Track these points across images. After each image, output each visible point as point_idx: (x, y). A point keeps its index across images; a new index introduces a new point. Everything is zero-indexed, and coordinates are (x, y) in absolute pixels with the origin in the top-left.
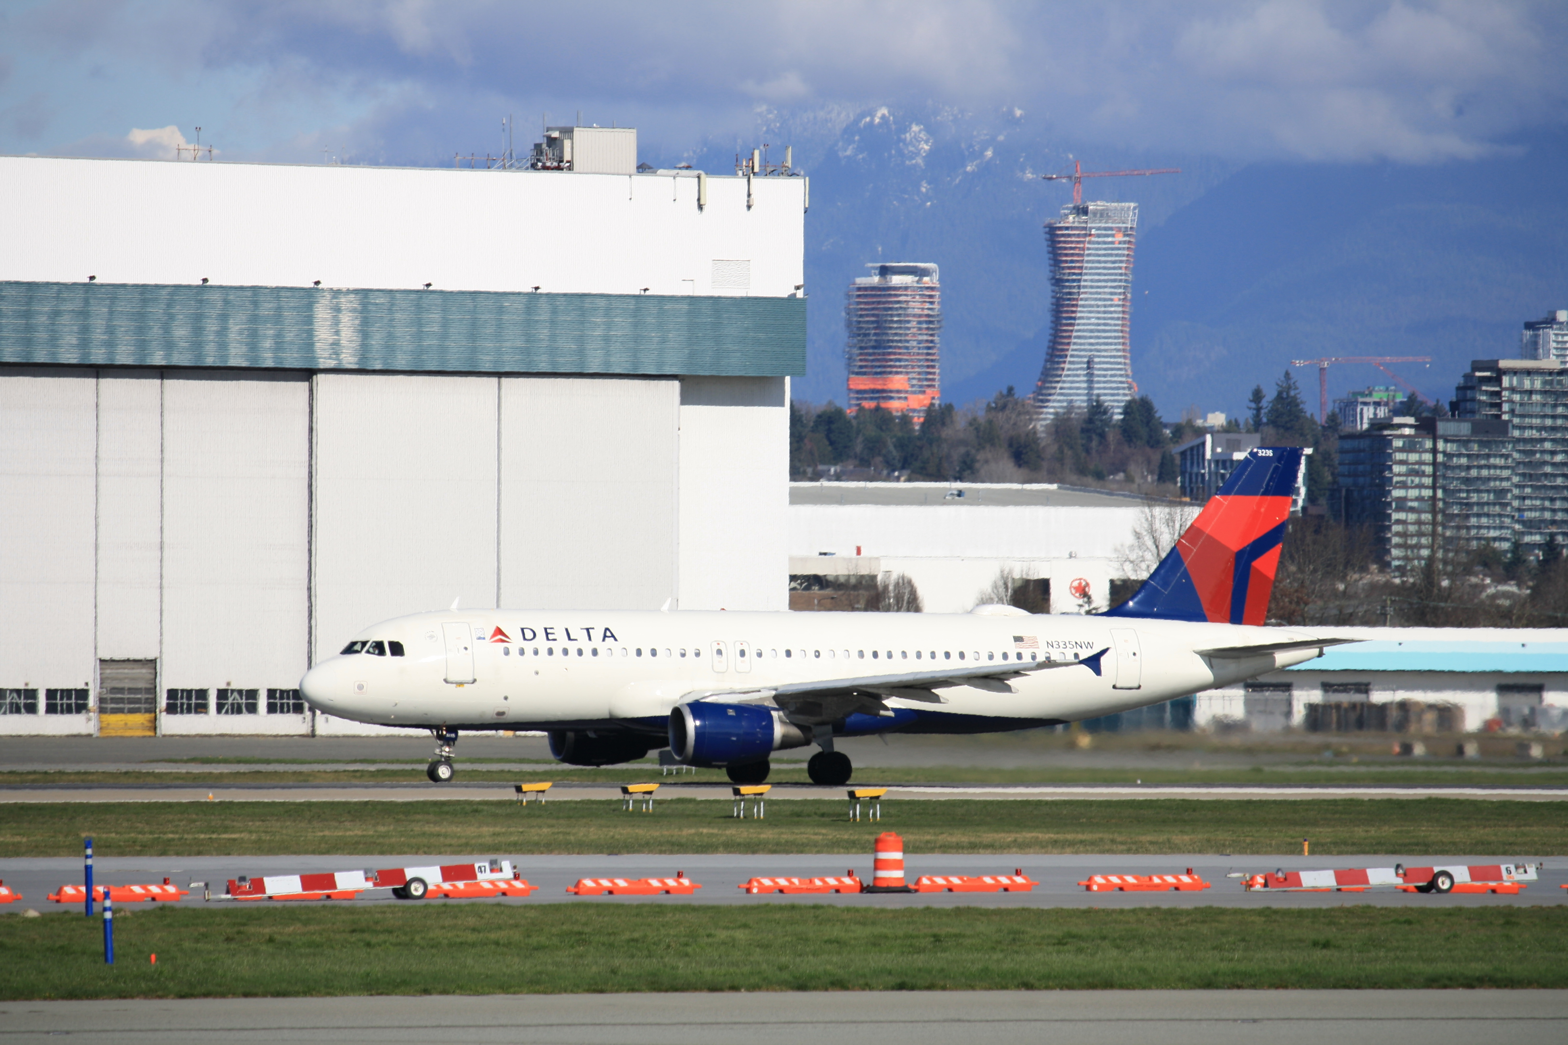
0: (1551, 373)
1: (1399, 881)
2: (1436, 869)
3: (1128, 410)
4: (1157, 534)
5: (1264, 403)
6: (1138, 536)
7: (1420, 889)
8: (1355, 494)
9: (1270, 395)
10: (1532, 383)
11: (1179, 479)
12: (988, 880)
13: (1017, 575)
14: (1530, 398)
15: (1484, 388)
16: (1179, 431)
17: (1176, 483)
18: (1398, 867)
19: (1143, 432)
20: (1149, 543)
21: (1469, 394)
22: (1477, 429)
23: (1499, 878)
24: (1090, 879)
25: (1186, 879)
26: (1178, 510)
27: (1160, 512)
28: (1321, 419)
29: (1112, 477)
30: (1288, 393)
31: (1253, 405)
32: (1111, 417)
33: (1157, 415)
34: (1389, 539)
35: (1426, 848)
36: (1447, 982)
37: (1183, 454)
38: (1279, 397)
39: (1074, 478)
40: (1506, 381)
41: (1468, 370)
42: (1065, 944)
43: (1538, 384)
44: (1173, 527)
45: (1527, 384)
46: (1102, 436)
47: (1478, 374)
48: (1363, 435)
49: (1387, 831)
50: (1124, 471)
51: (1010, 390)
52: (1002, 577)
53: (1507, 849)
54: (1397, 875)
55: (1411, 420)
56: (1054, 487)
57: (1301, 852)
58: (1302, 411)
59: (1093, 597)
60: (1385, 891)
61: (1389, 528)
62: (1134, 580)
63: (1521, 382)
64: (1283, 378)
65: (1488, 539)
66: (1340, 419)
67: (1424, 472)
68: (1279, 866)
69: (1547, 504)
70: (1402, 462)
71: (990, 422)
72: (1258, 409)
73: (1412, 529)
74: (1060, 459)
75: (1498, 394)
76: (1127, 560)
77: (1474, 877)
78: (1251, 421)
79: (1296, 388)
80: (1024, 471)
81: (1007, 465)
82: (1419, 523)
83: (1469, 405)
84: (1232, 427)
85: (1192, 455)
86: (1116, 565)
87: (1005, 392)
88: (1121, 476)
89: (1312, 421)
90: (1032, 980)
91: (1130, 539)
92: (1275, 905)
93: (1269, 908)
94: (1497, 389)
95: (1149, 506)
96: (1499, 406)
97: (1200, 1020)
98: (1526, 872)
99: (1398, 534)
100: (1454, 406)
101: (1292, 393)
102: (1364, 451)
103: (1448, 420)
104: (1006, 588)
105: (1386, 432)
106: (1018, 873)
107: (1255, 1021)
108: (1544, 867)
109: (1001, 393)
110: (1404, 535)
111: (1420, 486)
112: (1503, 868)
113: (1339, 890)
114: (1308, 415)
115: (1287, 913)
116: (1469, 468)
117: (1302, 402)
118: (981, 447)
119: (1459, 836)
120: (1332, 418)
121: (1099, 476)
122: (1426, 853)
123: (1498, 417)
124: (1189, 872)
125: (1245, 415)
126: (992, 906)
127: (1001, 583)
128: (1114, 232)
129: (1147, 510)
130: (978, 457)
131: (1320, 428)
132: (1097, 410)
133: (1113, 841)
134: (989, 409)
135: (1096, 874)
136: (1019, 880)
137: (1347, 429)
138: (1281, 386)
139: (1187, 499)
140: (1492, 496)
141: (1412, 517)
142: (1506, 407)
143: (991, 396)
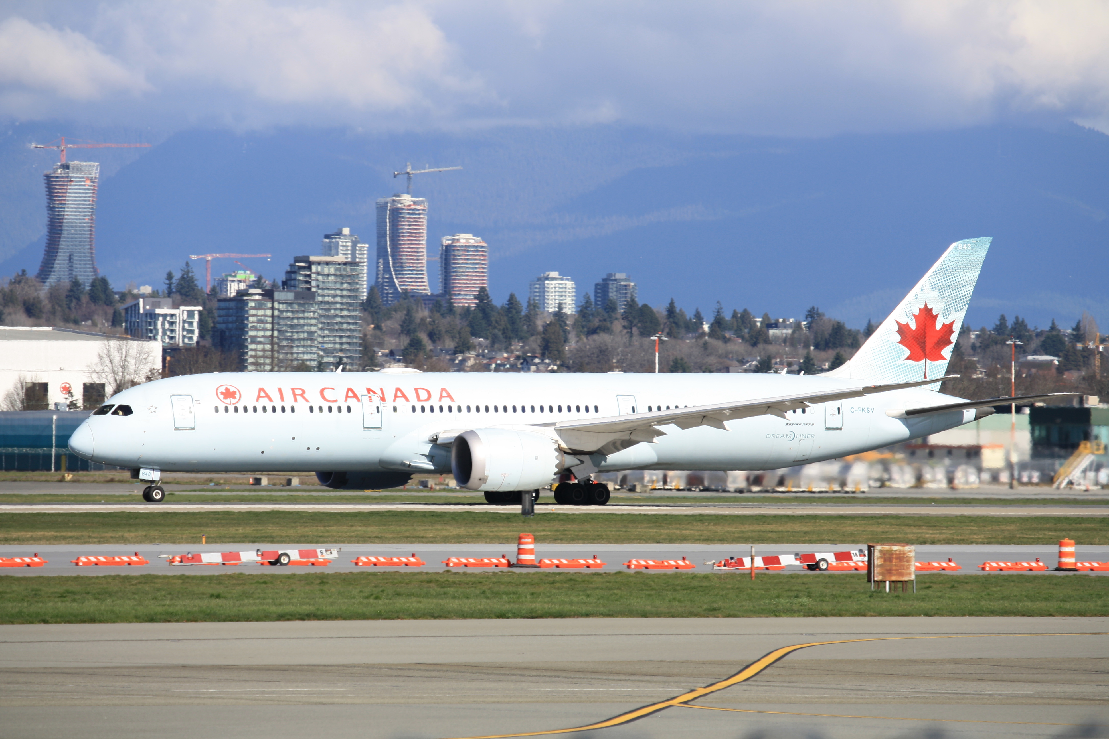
0: (339, 264)
1: (259, 559)
2: (280, 552)
3: (93, 285)
4: (111, 357)
5: (174, 281)
6: (100, 357)
7: (271, 563)
8: (227, 334)
9: (177, 276)
10: (329, 270)
11: (124, 324)
12: (18, 560)
13: (29, 380)
14: (328, 279)
15: (301, 273)
16: (123, 297)
17: (121, 326)
18: (258, 550)
19: (103, 296)
20: (107, 361)
21: (293, 276)
22: (297, 296)
23: (317, 556)
24: (78, 559)
25: (134, 558)
26: (125, 342)
27: (114, 344)
28: (207, 290)
29: (83, 323)
30: (187, 275)
31: (167, 282)
32: (84, 288)
33: (111, 287)
34: (247, 360)
35: (271, 539)
36: (290, 617)
37: (126, 310)
38: (182, 278)
39: (62, 324)
40: (314, 268)
41: (292, 262)
42: (65, 597)
43: (332, 270)
44: (122, 353)
45: (326, 270)
46: (78, 299)
47: (297, 264)
48: (231, 300)
49: (248, 530)
50: (91, 320)
51: (24, 271)
52: (20, 380)
53: (318, 540)
54: (258, 555)
55: (259, 291)
56: (50, 329)
57: (200, 542)
58: (195, 285)
59: (74, 394)
60: (249, 564)
61: (247, 353)
62: (98, 384)
63: (322, 269)
64: (185, 266)
65: (303, 360)
66: (218, 289)
67: (267, 320)
68: (189, 551)
69: (337, 340)
70: (253, 316)
71: (11, 291)
72: (170, 284)
73: (260, 353)
74: (54, 313)
75: (309, 276)
76: (95, 371)
77: (302, 556)
78: (166, 292)
79: (192, 272)
80: (31, 320)
81: (22, 316)
82: (264, 350)
83: (292, 282)
84: (154, 294)
85: (132, 311)
86: (87, 374)
87: (20, 273)
88: (89, 322)
89: (201, 291)
90: (47, 618)
91: (96, 360)
92: (187, 573)
93: (183, 575)
94: (308, 273)
95: (108, 340)
96: (309, 283)
97: (147, 640)
98: (331, 553)
99: (252, 356)
100: (284, 283)
101: (190, 275)
102: (232, 309)
103: (280, 291)
104: (22, 388)
105: (245, 298)
106: (36, 555)
107: (179, 640)
108: (342, 550)
109: (18, 274)
110: (254, 357)
111: (265, 330)
112: (318, 551)
113: (224, 564)
114: (199, 288)
115: (194, 578)
116: (293, 319)
117: (196, 280)
118: (5, 305)
119: (291, 532)
120: (213, 289)
121: (76, 322)
122: (272, 542)
123: (309, 289)
124: (136, 554)
125: (163, 288)
126: (20, 575)
127: (19, 386)
128: (84, 180)
129: (106, 342)
130: (4, 312)
131: (206, 295)
132: (76, 284)
133: (89, 537)
134: (11, 283)
135: (82, 556)
136: (36, 560)
137: (223, 296)
138: (184, 271)
139: (129, 336)
140: (306, 334)
141: (260, 347)
142: (314, 283)
143: (13, 276)
